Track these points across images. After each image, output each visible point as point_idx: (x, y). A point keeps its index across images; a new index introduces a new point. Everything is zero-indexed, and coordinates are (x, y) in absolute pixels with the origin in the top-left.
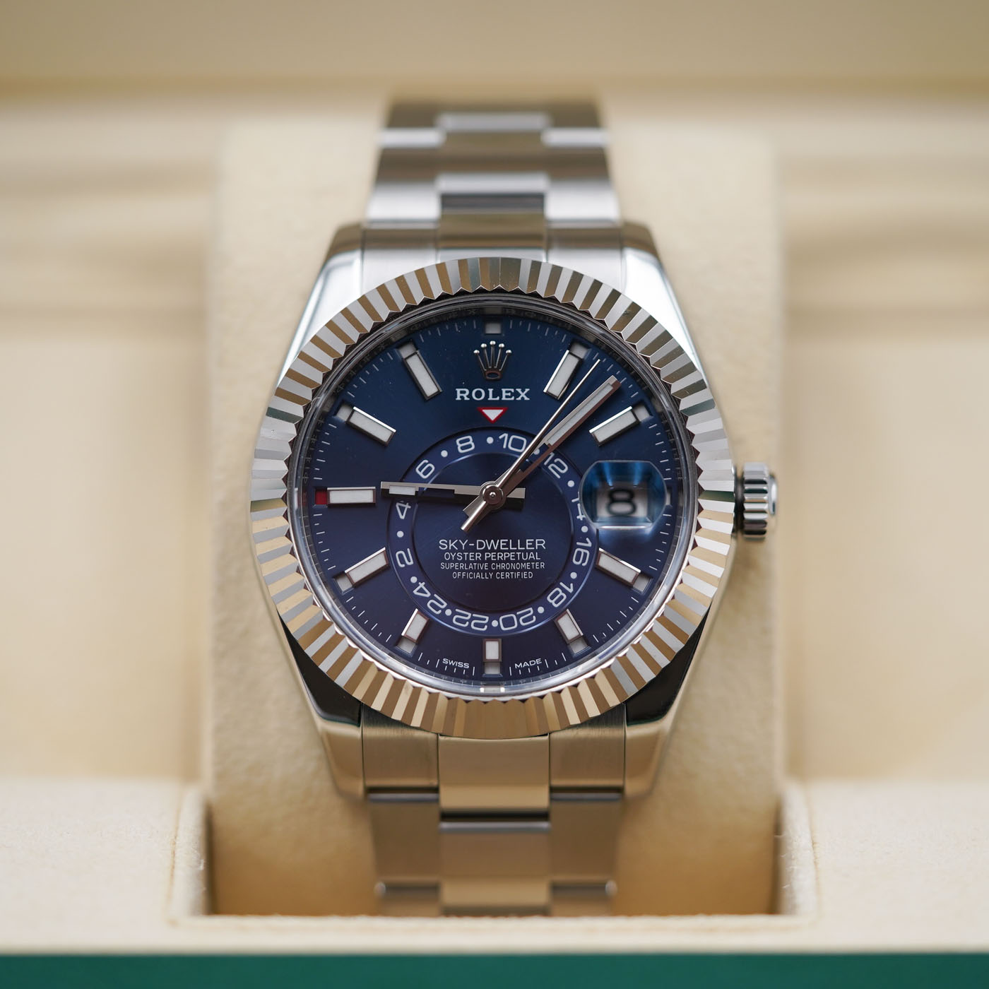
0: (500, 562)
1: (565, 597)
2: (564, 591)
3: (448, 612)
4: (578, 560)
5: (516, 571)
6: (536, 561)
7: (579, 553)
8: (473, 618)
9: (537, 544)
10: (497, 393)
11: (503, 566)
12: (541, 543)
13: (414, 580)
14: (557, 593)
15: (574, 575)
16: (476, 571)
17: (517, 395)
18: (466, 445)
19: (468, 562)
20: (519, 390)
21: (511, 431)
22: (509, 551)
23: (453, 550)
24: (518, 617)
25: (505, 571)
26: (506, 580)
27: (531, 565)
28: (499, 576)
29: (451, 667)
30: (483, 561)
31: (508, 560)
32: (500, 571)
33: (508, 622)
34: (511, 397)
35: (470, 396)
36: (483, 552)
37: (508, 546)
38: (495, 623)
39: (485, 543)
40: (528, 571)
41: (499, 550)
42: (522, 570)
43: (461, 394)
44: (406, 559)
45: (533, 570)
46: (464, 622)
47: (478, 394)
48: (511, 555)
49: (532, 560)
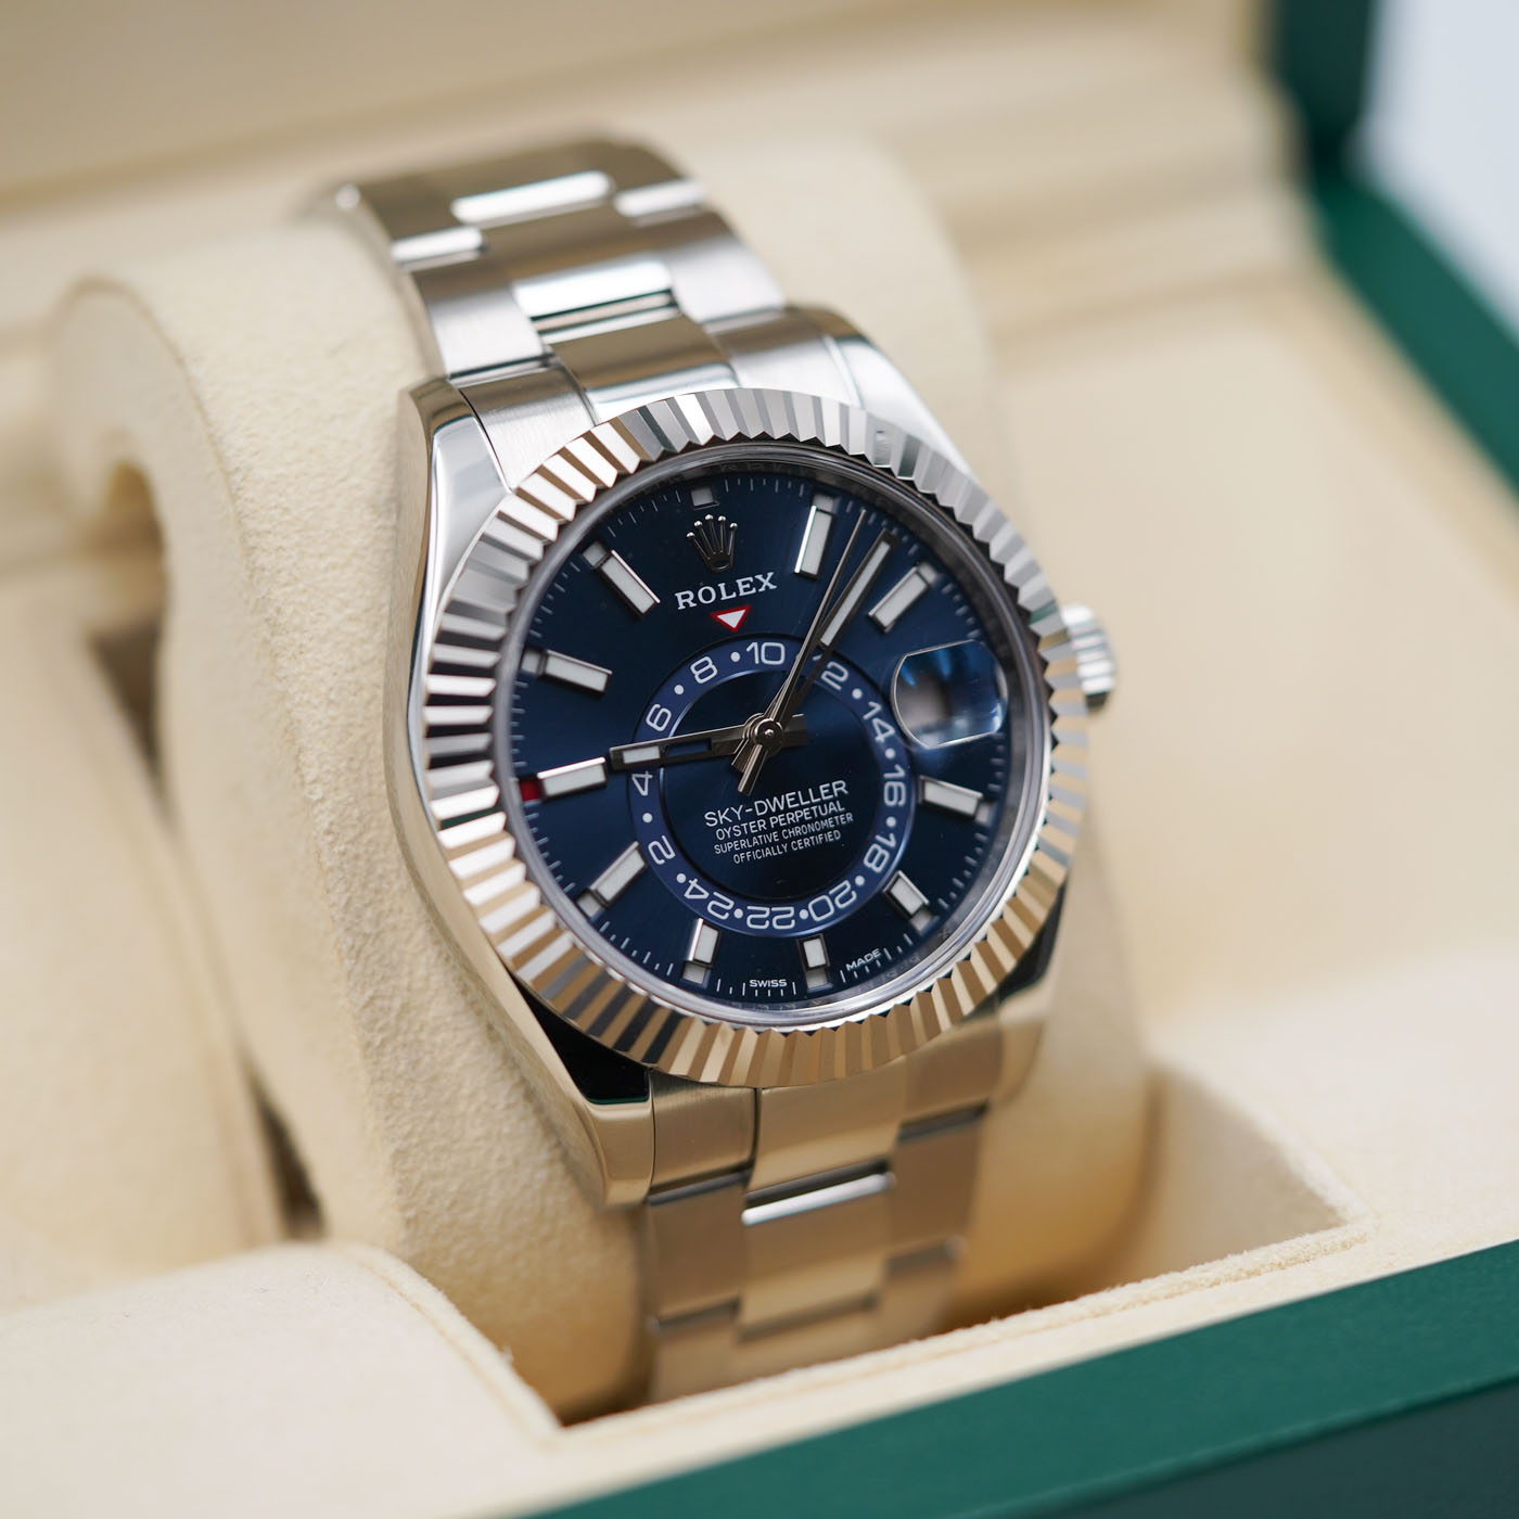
0: (792, 825)
1: (887, 854)
2: (884, 847)
3: (739, 913)
4: (891, 798)
5: (816, 834)
6: (839, 814)
7: (891, 790)
8: (773, 914)
9: (835, 790)
10: (732, 588)
11: (797, 831)
12: (839, 787)
13: (681, 878)
14: (875, 852)
15: (891, 822)
16: (763, 847)
17: (758, 584)
18: (704, 671)
19: (750, 836)
20: (759, 577)
21: (761, 638)
22: (801, 808)
23: (726, 825)
24: (833, 898)
25: (802, 837)
26: (806, 850)
27: (834, 822)
28: (796, 845)
29: (763, 990)
30: (769, 830)
31: (802, 821)
32: (796, 838)
33: (821, 908)
34: (750, 589)
35: (696, 600)
36: (766, 817)
37: (797, 801)
38: (804, 914)
39: (766, 803)
40: (832, 830)
41: (787, 809)
42: (825, 830)
43: (684, 599)
44: (665, 851)
45: (839, 827)
46: (762, 922)
47: (707, 595)
48: (805, 813)
49: (834, 814)
